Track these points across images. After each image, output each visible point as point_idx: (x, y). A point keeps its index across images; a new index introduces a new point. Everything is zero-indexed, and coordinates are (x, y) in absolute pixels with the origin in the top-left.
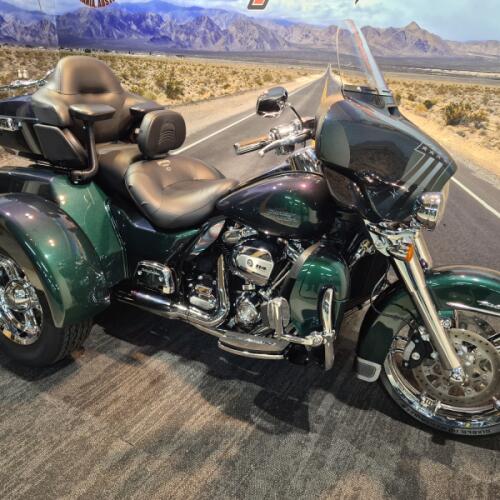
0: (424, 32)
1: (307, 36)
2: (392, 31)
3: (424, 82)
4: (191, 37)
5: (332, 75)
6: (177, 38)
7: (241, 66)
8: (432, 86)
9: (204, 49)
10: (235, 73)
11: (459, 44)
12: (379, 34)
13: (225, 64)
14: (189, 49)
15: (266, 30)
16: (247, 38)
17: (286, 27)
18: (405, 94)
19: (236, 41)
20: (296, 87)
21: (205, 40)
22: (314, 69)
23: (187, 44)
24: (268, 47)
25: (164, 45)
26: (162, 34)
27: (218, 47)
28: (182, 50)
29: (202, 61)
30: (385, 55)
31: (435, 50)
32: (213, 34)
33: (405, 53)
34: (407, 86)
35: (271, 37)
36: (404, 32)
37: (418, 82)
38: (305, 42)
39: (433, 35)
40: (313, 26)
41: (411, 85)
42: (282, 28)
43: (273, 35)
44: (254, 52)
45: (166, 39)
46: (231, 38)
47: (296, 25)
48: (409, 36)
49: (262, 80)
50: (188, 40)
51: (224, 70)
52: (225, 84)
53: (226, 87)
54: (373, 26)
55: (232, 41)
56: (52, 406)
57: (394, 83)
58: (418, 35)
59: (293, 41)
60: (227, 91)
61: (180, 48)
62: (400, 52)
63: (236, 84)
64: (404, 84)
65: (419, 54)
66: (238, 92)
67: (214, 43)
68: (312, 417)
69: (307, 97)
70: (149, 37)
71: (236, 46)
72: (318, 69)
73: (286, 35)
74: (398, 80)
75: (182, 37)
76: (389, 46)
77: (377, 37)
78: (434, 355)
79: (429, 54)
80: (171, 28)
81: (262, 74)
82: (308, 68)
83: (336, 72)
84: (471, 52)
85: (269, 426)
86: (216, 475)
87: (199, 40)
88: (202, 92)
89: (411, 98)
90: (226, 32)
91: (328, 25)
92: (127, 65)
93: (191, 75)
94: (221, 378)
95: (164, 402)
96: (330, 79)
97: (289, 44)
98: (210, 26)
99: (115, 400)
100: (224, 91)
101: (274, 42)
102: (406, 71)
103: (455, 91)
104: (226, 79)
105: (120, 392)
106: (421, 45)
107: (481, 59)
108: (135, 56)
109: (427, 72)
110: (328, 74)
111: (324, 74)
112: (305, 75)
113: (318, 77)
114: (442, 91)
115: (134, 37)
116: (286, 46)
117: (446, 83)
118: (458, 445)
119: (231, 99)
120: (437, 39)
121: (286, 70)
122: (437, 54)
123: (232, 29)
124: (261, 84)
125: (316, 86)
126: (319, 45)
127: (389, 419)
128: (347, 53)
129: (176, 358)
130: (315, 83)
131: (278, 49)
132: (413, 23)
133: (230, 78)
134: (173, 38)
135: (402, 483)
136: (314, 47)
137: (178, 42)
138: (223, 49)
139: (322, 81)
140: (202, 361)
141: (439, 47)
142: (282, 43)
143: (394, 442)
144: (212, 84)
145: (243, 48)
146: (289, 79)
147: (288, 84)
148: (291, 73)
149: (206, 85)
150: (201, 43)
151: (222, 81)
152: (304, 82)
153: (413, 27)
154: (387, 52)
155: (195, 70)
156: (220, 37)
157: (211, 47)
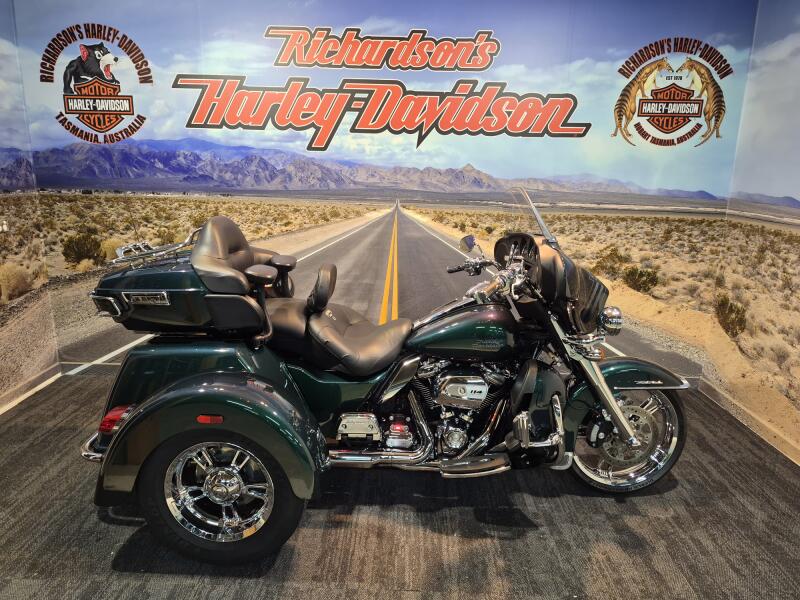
0: (479, 172)
1: (373, 176)
2: (451, 171)
3: (484, 212)
4: (240, 176)
5: (401, 209)
6: (220, 177)
7: (303, 203)
8: (490, 215)
9: (257, 187)
10: (296, 210)
11: (507, 181)
12: (440, 173)
13: (283, 203)
14: (238, 188)
15: (328, 170)
16: (308, 177)
17: (350, 167)
18: (468, 223)
19: (296, 180)
20: (365, 221)
21: (257, 178)
22: (382, 204)
23: (235, 182)
24: (333, 186)
25: (204, 185)
26: (201, 173)
27: (275, 185)
28: (227, 190)
29: (256, 200)
30: (448, 191)
31: (489, 186)
32: (267, 173)
33: (465, 189)
34: (470, 216)
35: (336, 176)
36: (461, 172)
37: (478, 212)
38: (371, 180)
39: (486, 174)
40: (377, 167)
41: (473, 215)
42: (346, 168)
43: (337, 174)
44: (317, 190)
45: (205, 178)
46: (290, 177)
47: (360, 165)
48: (466, 174)
49: (329, 217)
50: (235, 179)
51: (284, 208)
52: (285, 221)
53: (286, 224)
54: (435, 167)
55: (291, 179)
56: (310, 590)
57: (458, 214)
58: (473, 174)
59: (358, 179)
60: (288, 228)
61: (225, 187)
62: (460, 188)
63: (298, 221)
64: (467, 214)
65: (476, 189)
66: (301, 229)
67: (269, 182)
68: (530, 516)
69: (378, 230)
70: (181, 176)
71: (295, 185)
72: (388, 205)
73: (351, 175)
74: (461, 211)
75: (228, 176)
76: (450, 184)
77: (438, 176)
78: (616, 430)
79: (484, 190)
80: (212, 167)
81: (328, 211)
82: (376, 204)
83: (404, 207)
85: (506, 534)
86: (507, 585)
87: (249, 180)
88: (257, 231)
89: (474, 226)
90: (283, 171)
91: (392, 166)
92: (150, 207)
93: (241, 214)
94: (432, 511)
95: (407, 547)
96: (402, 217)
97: (355, 183)
98: (262, 165)
99: (363, 562)
100: (284, 228)
101: (339, 181)
102: (467, 204)
103: (508, 220)
104: (286, 217)
105: (359, 553)
106: (477, 182)
108: (162, 196)
109: (487, 205)
110: (397, 208)
111: (393, 208)
112: (375, 210)
113: (389, 211)
114: (498, 219)
115: (159, 176)
116: (352, 185)
117: (501, 213)
118: (636, 500)
119: (293, 236)
120: (490, 177)
121: (354, 206)
122: (489, 190)
123: (291, 169)
124: (328, 220)
125: (387, 219)
126: (386, 183)
127: (579, 498)
128: (415, 189)
129: (377, 508)
130: (385, 217)
131: (344, 187)
132: (469, 165)
133: (292, 216)
134: (215, 176)
135: (625, 538)
136: (381, 185)
137: (223, 181)
138: (280, 187)
139: (392, 215)
140: (402, 503)
141: (493, 185)
142: (347, 181)
143: (597, 511)
144: (269, 223)
145: (305, 187)
146: (358, 214)
147: (357, 219)
148: (360, 209)
149: (261, 223)
150: (253, 182)
151: (282, 219)
152: (373, 216)
153: (469, 168)
154: (449, 189)
155: (247, 209)
156: (276, 176)
157: (266, 186)
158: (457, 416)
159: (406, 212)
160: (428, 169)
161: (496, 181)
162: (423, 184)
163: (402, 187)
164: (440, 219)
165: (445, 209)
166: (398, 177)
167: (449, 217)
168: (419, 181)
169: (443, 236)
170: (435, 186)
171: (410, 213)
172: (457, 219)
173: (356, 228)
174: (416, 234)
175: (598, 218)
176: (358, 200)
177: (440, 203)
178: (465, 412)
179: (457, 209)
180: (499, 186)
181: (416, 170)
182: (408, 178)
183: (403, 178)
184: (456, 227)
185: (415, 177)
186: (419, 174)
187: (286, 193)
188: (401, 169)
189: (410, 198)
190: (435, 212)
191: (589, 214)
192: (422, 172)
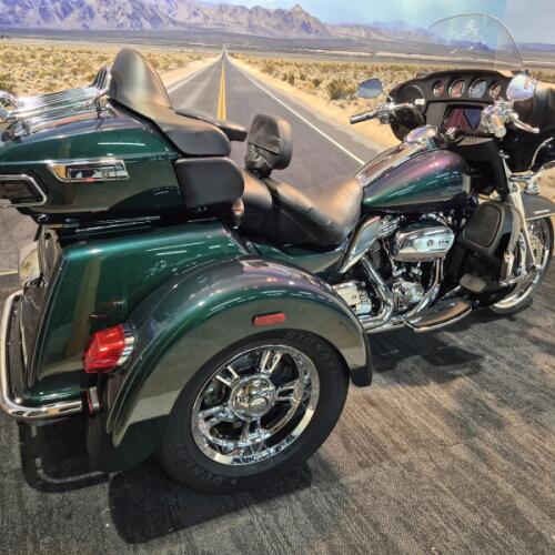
0: (307, 15)
1: (195, 13)
2: (280, 12)
3: (312, 62)
4: (18, 9)
5: (229, 57)
8: (317, 66)
9: (44, 25)
10: (103, 59)
11: (334, 27)
12: (269, 15)
13: (84, 48)
14: (17, 26)
15: (142, 5)
16: (115, 13)
18: (297, 75)
19: (99, 16)
21: (44, 12)
22: (209, 51)
23: (11, 17)
24: (147, 26)
27: (71, 22)
30: (276, 37)
31: (317, 31)
32: (58, 5)
33: (294, 34)
34: (298, 67)
35: (150, 13)
36: (290, 14)
37: (306, 61)
38: (194, 20)
39: (313, 18)
41: (301, 66)
43: (152, 10)
44: (128, 31)
46: (90, 12)
48: (296, 16)
50: (12, 12)
51: (85, 56)
54: (263, 6)
55: (92, 16)
57: (287, 64)
58: (302, 17)
59: (178, 18)
62: (288, 33)
64: (296, 64)
65: (305, 35)
67: (62, 18)
68: (467, 350)
69: (204, 84)
71: (98, 23)
72: (213, 52)
73: (170, 11)
74: (290, 61)
76: (279, 27)
77: (267, 18)
79: (311, 36)
82: (200, 51)
83: (232, 55)
84: (342, 34)
85: (467, 370)
86: (514, 412)
87: (33, 13)
89: (303, 78)
90: (80, 4)
91: (219, 2)
93: (26, 64)
94: (391, 368)
95: (406, 407)
96: (230, 67)
97: (174, 23)
99: (386, 434)
101: (155, 19)
103: (334, 69)
106: (306, 27)
107: (349, 40)
109: (314, 53)
110: (224, 56)
111: (220, 57)
112: (199, 59)
113: (215, 60)
114: (325, 70)
116: (171, 26)
117: (327, 62)
120: (317, 21)
121: (174, 53)
122: (319, 37)
123: (91, 1)
125: (214, 71)
126: (210, 25)
128: (243, 32)
130: (211, 68)
131: (161, 27)
132: (298, 5)
136: (205, 26)
138: (78, 26)
139: (218, 65)
141: (320, 29)
142: (165, 20)
144: (66, 76)
145: (112, 27)
146: (180, 64)
147: (178, 71)
148: (182, 57)
149: (55, 77)
150: (38, 17)
151: (84, 71)
152: (198, 66)
153: (298, 10)
154: (278, 34)
155: (33, 57)
156: (71, 10)
157: (57, 24)
158: (409, 270)
159: (234, 61)
160: (256, 9)
161: (323, 26)
162: (251, 27)
163: (229, 30)
164: (269, 70)
165: (275, 58)
166: (225, 16)
167: (278, 68)
168: (246, 23)
169: (272, 91)
170: (264, 30)
171: (238, 63)
172: (286, 70)
173: (180, 82)
174: (245, 89)
175: (408, 69)
176: (179, 46)
177: (270, 51)
178: (415, 265)
179: (286, 58)
180: (326, 32)
181: (243, 9)
182: (235, 18)
183: (229, 19)
184: (285, 79)
185: (243, 18)
186: (247, 14)
187: (87, 34)
188: (227, 6)
189: (239, 44)
190: (264, 61)
191: (401, 65)
192: (250, 12)
